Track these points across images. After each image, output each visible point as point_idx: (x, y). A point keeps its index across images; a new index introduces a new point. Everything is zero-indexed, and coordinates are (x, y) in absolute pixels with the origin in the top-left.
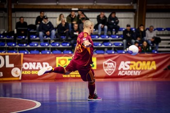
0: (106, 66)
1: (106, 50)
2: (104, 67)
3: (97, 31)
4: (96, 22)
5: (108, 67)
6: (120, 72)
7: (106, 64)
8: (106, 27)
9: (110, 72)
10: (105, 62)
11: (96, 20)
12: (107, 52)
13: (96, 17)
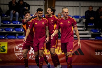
0: (17, 50)
1: (17, 35)
2: (15, 52)
3: (9, 17)
4: (8, 9)
5: (19, 52)
6: (30, 56)
7: (17, 48)
8: (17, 13)
9: (21, 56)
10: (16, 47)
11: (8, 6)
12: (18, 37)
13: (8, 3)
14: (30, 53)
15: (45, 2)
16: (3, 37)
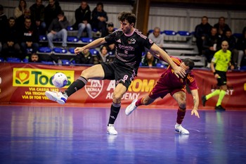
2: (85, 86)
3: (76, 31)
6: (109, 93)
7: (89, 81)
9: (94, 94)
14: (108, 89)
15: (132, 8)
16: (67, 63)
